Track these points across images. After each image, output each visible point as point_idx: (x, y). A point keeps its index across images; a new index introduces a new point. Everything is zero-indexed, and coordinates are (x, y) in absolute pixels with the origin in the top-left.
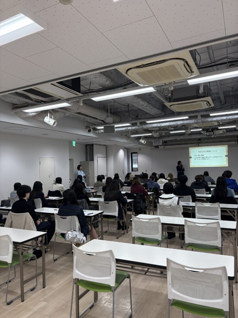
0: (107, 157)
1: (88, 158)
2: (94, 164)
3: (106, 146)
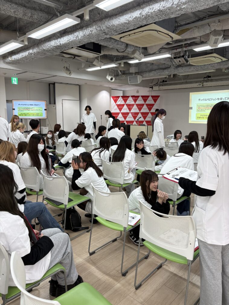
0: (80, 100)
1: (52, 101)
2: (56, 109)
3: (80, 86)
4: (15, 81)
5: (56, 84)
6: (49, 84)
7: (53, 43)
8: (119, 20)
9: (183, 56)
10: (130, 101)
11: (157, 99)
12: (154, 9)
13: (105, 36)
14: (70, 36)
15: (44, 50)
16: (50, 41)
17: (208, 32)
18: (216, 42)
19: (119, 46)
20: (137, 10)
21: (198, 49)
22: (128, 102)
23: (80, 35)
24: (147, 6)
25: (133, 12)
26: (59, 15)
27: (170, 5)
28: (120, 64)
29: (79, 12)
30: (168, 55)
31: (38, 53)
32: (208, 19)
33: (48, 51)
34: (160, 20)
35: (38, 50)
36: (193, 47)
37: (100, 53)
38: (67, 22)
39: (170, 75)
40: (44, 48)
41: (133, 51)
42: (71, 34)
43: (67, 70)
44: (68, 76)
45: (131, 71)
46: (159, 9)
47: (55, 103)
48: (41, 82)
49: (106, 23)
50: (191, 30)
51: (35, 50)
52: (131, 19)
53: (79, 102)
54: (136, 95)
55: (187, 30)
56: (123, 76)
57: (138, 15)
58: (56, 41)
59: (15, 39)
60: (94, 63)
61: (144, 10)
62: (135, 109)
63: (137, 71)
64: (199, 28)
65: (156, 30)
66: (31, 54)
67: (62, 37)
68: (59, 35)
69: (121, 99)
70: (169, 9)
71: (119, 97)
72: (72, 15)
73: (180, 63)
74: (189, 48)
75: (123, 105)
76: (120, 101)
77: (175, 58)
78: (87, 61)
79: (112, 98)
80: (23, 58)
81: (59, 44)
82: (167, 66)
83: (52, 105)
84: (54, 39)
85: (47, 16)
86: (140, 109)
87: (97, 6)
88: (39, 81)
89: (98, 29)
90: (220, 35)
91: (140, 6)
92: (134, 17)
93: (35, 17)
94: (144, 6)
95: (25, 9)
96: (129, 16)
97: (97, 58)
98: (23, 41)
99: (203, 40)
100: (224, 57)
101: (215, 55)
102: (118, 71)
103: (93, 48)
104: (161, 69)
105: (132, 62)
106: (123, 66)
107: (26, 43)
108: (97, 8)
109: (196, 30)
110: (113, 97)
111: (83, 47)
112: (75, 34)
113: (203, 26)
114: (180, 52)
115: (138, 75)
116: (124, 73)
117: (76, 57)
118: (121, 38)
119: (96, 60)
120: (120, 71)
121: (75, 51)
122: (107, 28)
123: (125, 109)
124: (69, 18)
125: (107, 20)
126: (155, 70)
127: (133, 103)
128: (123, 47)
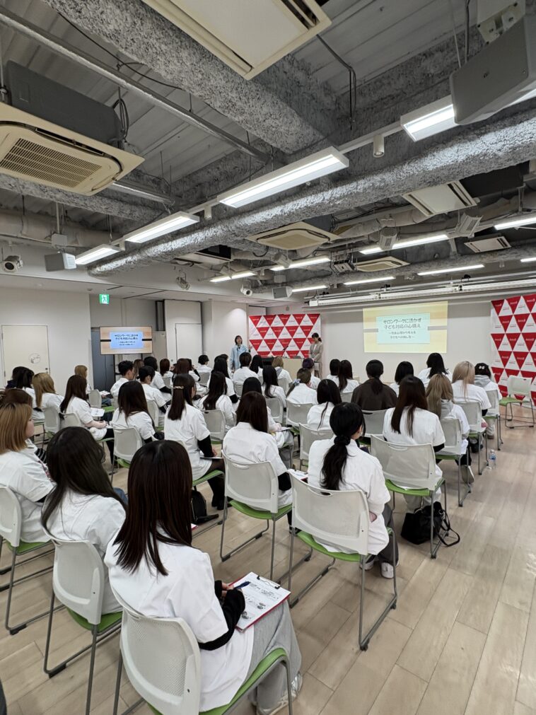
0: (203, 323)
1: (160, 325)
2: (166, 337)
3: (201, 303)
4: (104, 299)
5: (166, 302)
6: (156, 302)
7: (162, 248)
8: (253, 219)
9: (347, 261)
10: (277, 322)
11: (316, 320)
12: (300, 205)
13: (236, 238)
14: (185, 238)
15: (149, 257)
16: (157, 245)
17: (377, 230)
18: (388, 243)
19: (256, 248)
20: (276, 206)
21: (366, 251)
22: (274, 324)
23: (199, 237)
24: (290, 201)
25: (271, 209)
26: (170, 212)
27: (320, 201)
28: (259, 272)
29: (198, 209)
30: (325, 260)
31: (140, 261)
32: (375, 213)
33: (155, 258)
34: (310, 218)
35: (140, 258)
36: (359, 248)
37: (230, 258)
38: (181, 221)
39: (333, 285)
40: (149, 255)
41: (277, 255)
42: (188, 235)
43: (183, 282)
44: (185, 290)
45: (275, 281)
46: (305, 205)
47: (164, 330)
48: (144, 299)
49: (236, 222)
50: (354, 227)
51: (136, 258)
52: (269, 217)
53: (200, 325)
54: (286, 313)
55: (350, 227)
56: (265, 287)
57: (279, 213)
58: (166, 244)
59: (107, 243)
60: (222, 272)
61: (286, 205)
62: (285, 334)
63: (285, 281)
64: (364, 224)
65: (305, 230)
66: (130, 262)
67: (174, 239)
68: (169, 237)
69: (263, 319)
70: (320, 205)
71: (260, 317)
72: (188, 212)
73: (344, 270)
74: (355, 250)
75: (267, 329)
76: (263, 323)
77: (336, 263)
78: (211, 269)
79: (250, 319)
80: (118, 268)
81: (170, 249)
82: (326, 273)
83: (160, 333)
84: (164, 243)
85: (153, 214)
86: (292, 334)
87: (221, 202)
88: (140, 298)
89: (225, 229)
90: (393, 235)
91: (280, 201)
92: (274, 214)
93: (137, 214)
94: (285, 201)
95: (122, 204)
96: (267, 213)
97: (225, 265)
98: (118, 246)
99: (371, 239)
100: (403, 260)
101: (391, 258)
102: (256, 281)
103: (219, 252)
104: (319, 277)
105: (275, 269)
106: (263, 274)
107: (123, 249)
108: (222, 205)
109: (361, 228)
110: (252, 318)
111: (206, 251)
112: (193, 236)
113: (369, 222)
114: (342, 255)
115: (287, 285)
116: (266, 284)
117: (195, 264)
118: (258, 239)
119: (224, 267)
120: (261, 281)
121: (192, 257)
122: (237, 228)
123: (270, 335)
124: (183, 216)
125: (237, 218)
126: (310, 279)
127: (282, 325)
128: (262, 249)
